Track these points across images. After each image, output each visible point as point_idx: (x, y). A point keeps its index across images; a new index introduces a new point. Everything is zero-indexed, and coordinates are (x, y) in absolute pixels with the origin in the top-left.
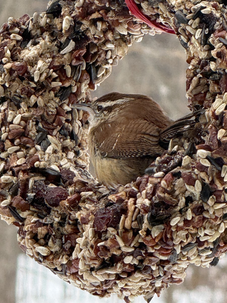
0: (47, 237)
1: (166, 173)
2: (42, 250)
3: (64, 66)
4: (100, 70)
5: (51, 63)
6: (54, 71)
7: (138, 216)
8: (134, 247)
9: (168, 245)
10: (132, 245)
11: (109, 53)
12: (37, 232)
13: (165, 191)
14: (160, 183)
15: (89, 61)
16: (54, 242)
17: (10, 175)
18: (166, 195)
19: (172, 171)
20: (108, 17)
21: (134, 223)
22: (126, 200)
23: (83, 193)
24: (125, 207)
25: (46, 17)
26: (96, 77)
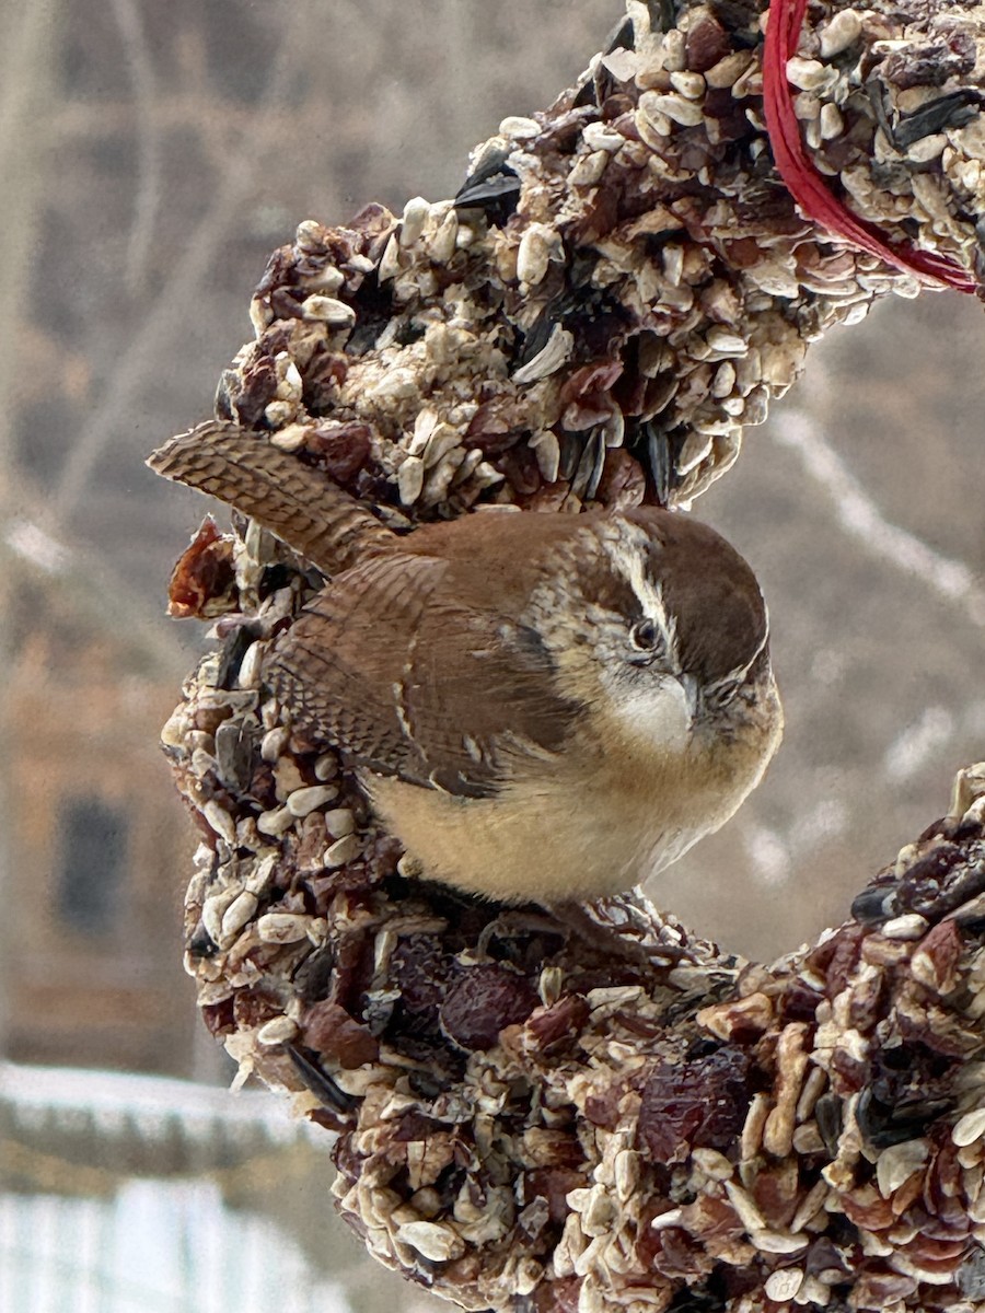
0: (447, 1182)
1: (933, 918)
2: (426, 1237)
3: (527, 436)
4: (689, 447)
6: (486, 458)
7: (821, 1101)
8: (804, 1231)
9: (948, 1227)
10: (798, 1224)
11: (727, 376)
12: (406, 1160)
13: (926, 998)
14: (906, 962)
15: (639, 411)
16: (478, 1204)
17: (297, 913)
18: (933, 1014)
19: (959, 912)
20: (709, 229)
21: (802, 1131)
22: (772, 1033)
23: (597, 995)
24: (766, 1062)
25: (453, 221)
26: (673, 473)
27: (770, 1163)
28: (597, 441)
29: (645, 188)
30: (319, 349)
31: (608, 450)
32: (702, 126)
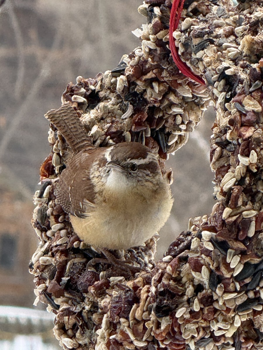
0: (74, 328)
1: (174, 256)
2: (67, 342)
3: (123, 132)
4: (171, 138)
5: (109, 128)
6: (111, 138)
7: (149, 306)
8: (146, 341)
9: (178, 340)
10: (144, 339)
11: (179, 119)
12: (64, 321)
13: (170, 278)
14: (165, 268)
15: (155, 127)
16: (82, 334)
17: (50, 257)
18: (171, 282)
19: (179, 256)
20: (163, 78)
21: (145, 314)
22: (141, 288)
23: (112, 279)
24: (138, 295)
25: (110, 76)
26: (167, 145)
27: (137, 322)
28: (142, 135)
29: (147, 66)
31: (146, 138)
32: (156, 50)
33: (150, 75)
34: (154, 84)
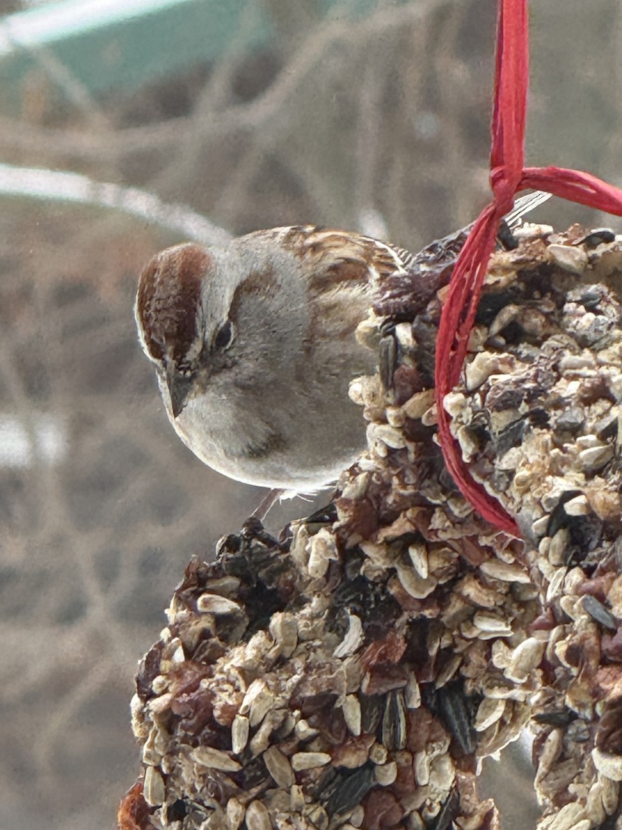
3: (336, 697)
5: (297, 688)
6: (304, 716)
15: (431, 679)
20: (435, 531)
26: (473, 732)
28: (394, 703)
29: (390, 500)
30: (205, 635)
31: (408, 712)
32: (405, 450)
33: (399, 527)
34: (413, 553)
